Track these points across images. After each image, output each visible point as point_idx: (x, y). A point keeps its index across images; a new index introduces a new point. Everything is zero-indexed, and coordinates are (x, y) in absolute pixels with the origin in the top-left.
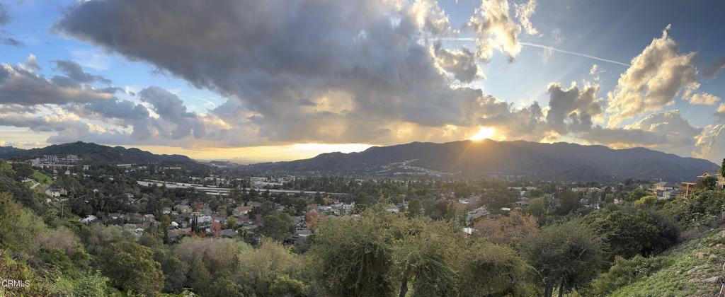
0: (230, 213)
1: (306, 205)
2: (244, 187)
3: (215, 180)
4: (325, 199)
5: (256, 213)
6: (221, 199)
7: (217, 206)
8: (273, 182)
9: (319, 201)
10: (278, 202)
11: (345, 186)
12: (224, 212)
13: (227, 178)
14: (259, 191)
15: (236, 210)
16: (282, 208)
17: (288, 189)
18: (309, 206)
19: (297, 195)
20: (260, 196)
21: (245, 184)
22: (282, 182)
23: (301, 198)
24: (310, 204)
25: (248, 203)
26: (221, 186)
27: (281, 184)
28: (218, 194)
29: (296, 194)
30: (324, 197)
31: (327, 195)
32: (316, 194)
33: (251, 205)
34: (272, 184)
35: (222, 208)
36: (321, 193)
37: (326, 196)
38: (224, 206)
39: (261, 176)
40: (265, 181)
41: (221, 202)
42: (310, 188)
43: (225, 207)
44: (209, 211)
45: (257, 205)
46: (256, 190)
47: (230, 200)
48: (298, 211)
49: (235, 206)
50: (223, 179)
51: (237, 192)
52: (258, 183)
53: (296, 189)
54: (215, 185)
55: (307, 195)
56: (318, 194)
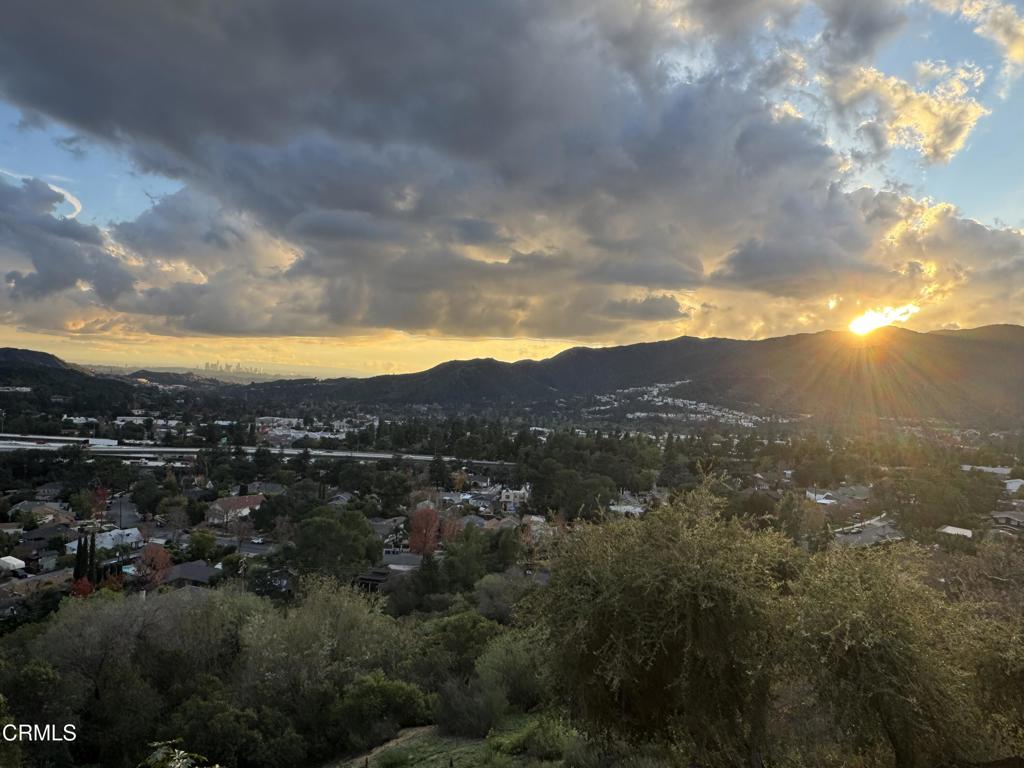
0: (197, 517)
1: (408, 490)
2: (239, 442)
3: (149, 425)
4: (455, 474)
5: (275, 513)
6: (171, 478)
7: (158, 499)
8: (318, 430)
9: (441, 479)
10: (334, 483)
11: (506, 443)
12: (179, 515)
13: (186, 419)
14: (282, 455)
15: (217, 506)
16: (344, 498)
17: (362, 450)
18: (414, 494)
19: (384, 465)
20: (285, 468)
21: (238, 436)
22: (342, 430)
23: (394, 472)
24: (419, 487)
25: (251, 488)
26: (168, 440)
27: (342, 436)
28: (161, 464)
29: (382, 461)
30: (454, 469)
31: (461, 465)
32: (433, 462)
33: (260, 491)
34: (317, 436)
35: (172, 505)
36: (446, 459)
37: (456, 467)
38: (177, 498)
39: (284, 415)
40: (298, 428)
41: (168, 486)
42: (418, 446)
43: (184, 499)
44: (130, 512)
45: (278, 491)
46: (275, 451)
47: (197, 479)
48: (386, 506)
49: (212, 496)
50: (173, 423)
51: (217, 458)
52: (278, 432)
53: (381, 448)
54: (151, 438)
55: (410, 464)
56: (438, 462)
